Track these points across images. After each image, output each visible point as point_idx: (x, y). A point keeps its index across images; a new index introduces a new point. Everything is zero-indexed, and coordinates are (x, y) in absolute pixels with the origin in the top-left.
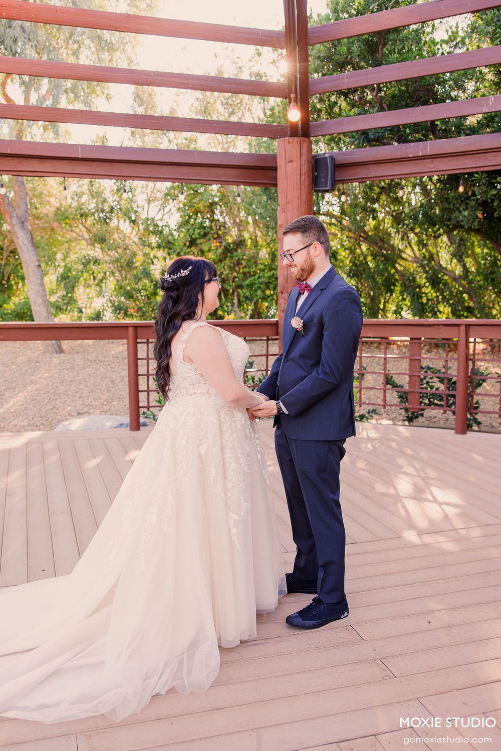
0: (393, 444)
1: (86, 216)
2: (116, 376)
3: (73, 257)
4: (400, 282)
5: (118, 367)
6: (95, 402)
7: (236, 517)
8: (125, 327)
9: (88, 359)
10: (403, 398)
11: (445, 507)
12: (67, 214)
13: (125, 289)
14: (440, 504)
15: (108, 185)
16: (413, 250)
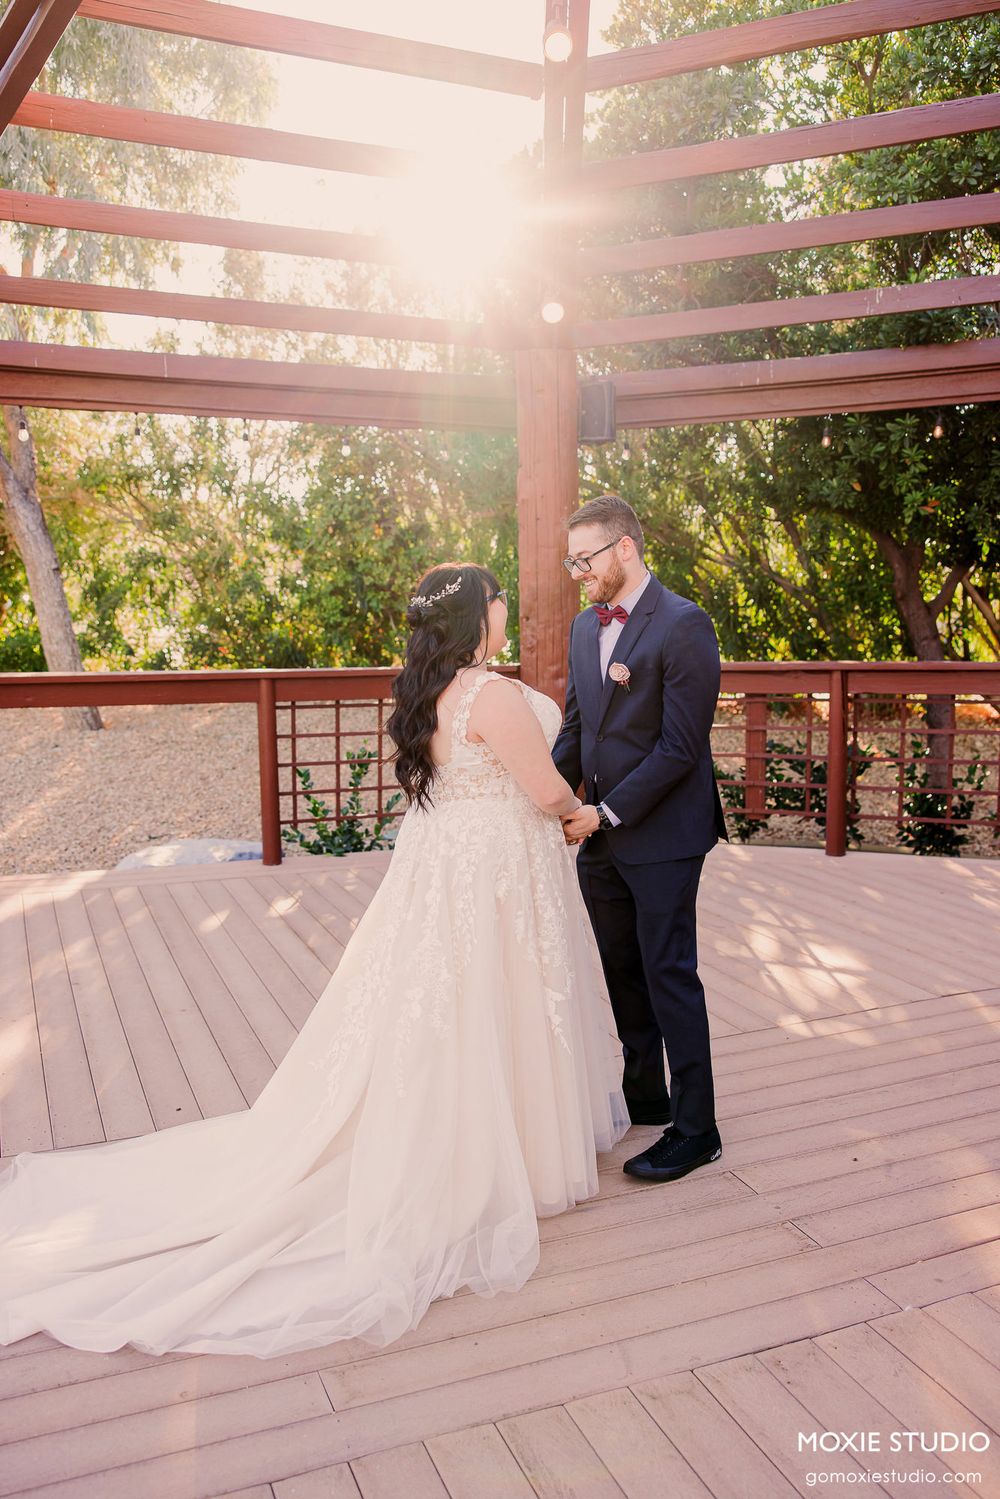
0: (728, 875)
1: (139, 478)
2: (208, 769)
3: (108, 553)
4: (702, 597)
5: (210, 753)
6: (177, 816)
7: (559, 997)
8: (256, 680)
9: (151, 739)
10: (732, 797)
11: (840, 977)
12: (103, 475)
13: (213, 611)
14: (830, 971)
15: (175, 425)
16: (722, 543)
